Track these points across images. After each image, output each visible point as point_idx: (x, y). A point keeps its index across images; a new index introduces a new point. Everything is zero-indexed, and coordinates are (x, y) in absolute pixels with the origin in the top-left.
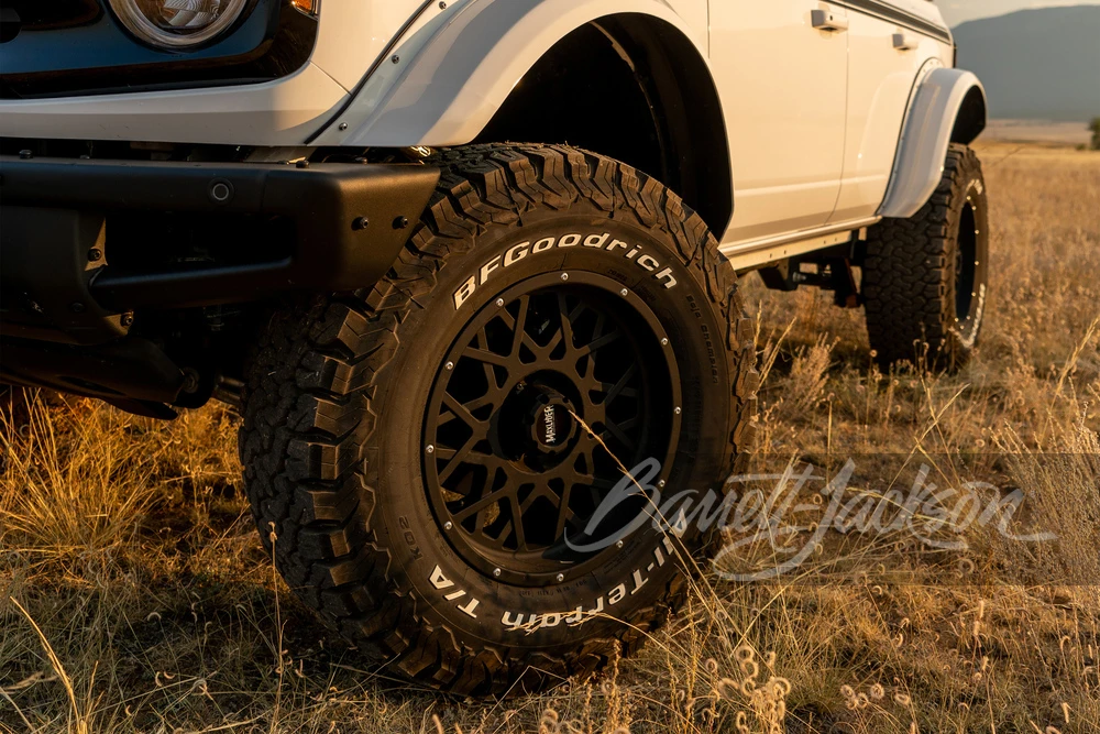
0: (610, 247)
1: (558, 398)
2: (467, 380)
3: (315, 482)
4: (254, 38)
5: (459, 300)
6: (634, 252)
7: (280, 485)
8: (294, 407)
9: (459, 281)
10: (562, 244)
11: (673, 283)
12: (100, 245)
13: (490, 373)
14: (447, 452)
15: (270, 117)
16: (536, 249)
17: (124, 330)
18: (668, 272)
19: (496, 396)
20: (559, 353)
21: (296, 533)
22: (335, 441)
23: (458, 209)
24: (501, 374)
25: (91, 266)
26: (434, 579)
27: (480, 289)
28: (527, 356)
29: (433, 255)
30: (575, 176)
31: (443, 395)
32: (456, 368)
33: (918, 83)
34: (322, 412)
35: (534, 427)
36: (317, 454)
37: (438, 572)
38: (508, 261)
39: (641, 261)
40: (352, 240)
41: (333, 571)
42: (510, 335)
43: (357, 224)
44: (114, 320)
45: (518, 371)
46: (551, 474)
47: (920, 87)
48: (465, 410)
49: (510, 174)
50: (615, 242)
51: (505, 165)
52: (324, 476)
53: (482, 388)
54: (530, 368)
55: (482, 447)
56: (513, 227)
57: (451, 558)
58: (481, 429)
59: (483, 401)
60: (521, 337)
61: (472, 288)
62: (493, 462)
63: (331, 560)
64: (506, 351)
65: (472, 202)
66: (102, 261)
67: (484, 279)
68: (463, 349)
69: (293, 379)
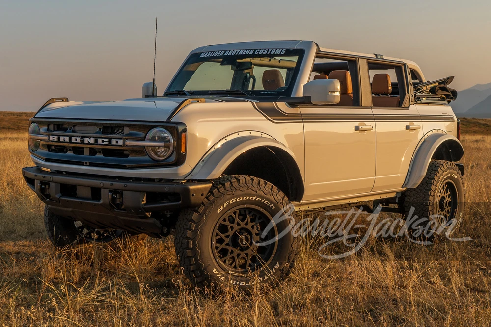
0: (257, 199)
1: (246, 234)
2: (223, 229)
3: (188, 248)
4: (173, 158)
5: (219, 211)
6: (263, 201)
7: (181, 249)
8: (183, 233)
9: (219, 207)
10: (244, 199)
11: (274, 208)
12: (145, 199)
13: (229, 228)
14: (218, 245)
15: (177, 174)
16: (238, 200)
17: (149, 216)
18: (272, 205)
19: (231, 233)
20: (247, 224)
21: (184, 259)
22: (192, 239)
23: (219, 191)
24: (232, 228)
25: (143, 203)
26: (214, 271)
27: (224, 209)
28: (238, 224)
29: (213, 202)
30: (247, 183)
31: (216, 231)
32: (220, 225)
33: (423, 140)
34: (189, 234)
35: (239, 240)
36: (188, 242)
37: (215, 270)
38: (231, 202)
39: (265, 203)
40: (192, 198)
41: (191, 267)
42: (234, 219)
43: (193, 195)
44: (147, 214)
45: (236, 228)
46: (246, 252)
47: (424, 141)
48: (223, 236)
49: (231, 183)
50: (258, 198)
51: (230, 181)
52: (189, 247)
53: (227, 231)
54: (239, 227)
55: (227, 244)
56: (232, 195)
57: (218, 267)
58: (227, 240)
59: (227, 234)
60: (237, 220)
61: (222, 208)
62: (230, 248)
63: (191, 265)
64: (233, 223)
65: (222, 190)
66: (145, 202)
67: (225, 206)
68: (221, 221)
69: (183, 227)
